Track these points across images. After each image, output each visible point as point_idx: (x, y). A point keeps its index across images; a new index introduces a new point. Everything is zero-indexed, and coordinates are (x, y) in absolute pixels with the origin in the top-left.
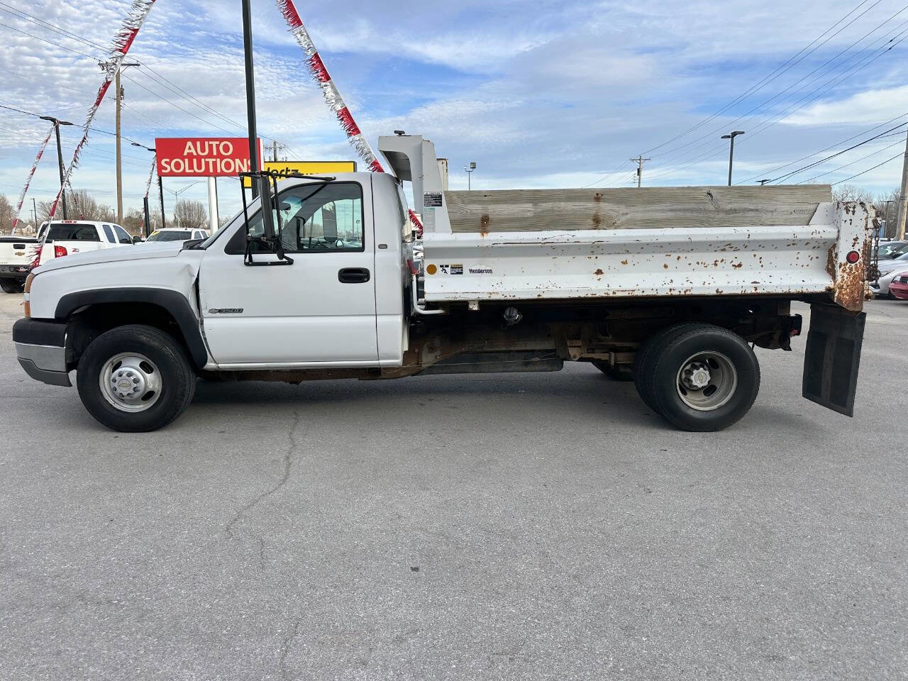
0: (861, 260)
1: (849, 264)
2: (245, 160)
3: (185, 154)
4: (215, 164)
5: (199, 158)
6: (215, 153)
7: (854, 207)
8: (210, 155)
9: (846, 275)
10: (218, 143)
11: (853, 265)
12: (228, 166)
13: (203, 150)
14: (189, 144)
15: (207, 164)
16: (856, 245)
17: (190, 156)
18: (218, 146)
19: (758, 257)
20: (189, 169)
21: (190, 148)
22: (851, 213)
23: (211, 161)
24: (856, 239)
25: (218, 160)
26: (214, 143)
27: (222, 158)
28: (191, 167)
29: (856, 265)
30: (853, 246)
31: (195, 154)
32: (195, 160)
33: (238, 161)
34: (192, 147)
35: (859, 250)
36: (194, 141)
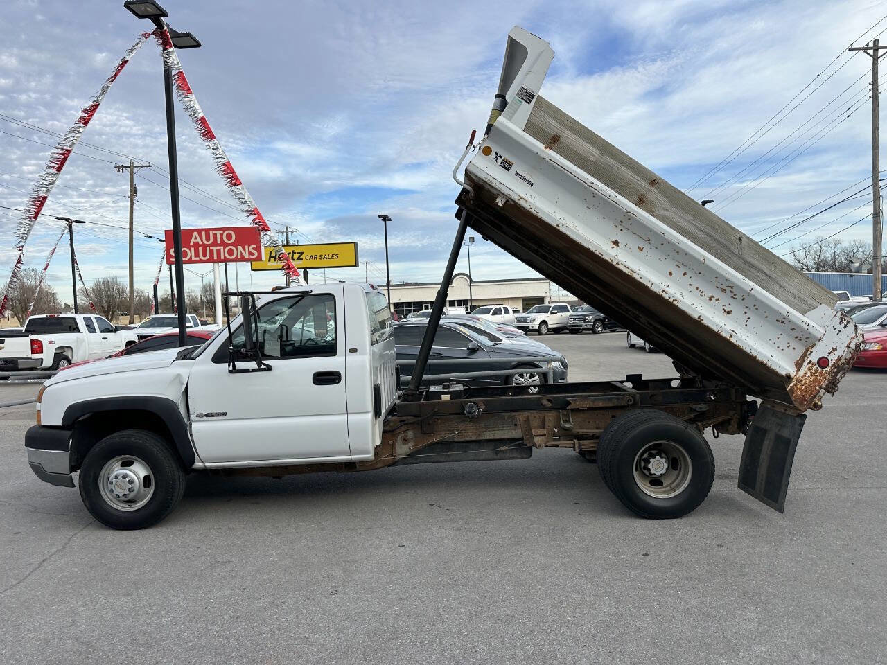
0: (828, 369)
1: (817, 366)
2: (247, 247)
3: (192, 243)
4: (219, 251)
5: (204, 246)
6: (219, 242)
7: (848, 323)
8: (215, 244)
9: (809, 374)
10: (222, 232)
11: (820, 369)
12: (231, 252)
13: (208, 239)
14: (195, 234)
15: (211, 251)
16: (832, 354)
17: (196, 245)
18: (221, 235)
19: (747, 316)
20: (195, 257)
21: (196, 238)
22: (843, 325)
23: (215, 248)
24: (835, 349)
25: (222, 248)
26: (218, 233)
27: (225, 245)
28: (197, 255)
29: (823, 371)
30: (829, 353)
31: (200, 243)
32: (200, 249)
33: (240, 248)
34: (198, 236)
35: (832, 360)
36: (199, 231)
